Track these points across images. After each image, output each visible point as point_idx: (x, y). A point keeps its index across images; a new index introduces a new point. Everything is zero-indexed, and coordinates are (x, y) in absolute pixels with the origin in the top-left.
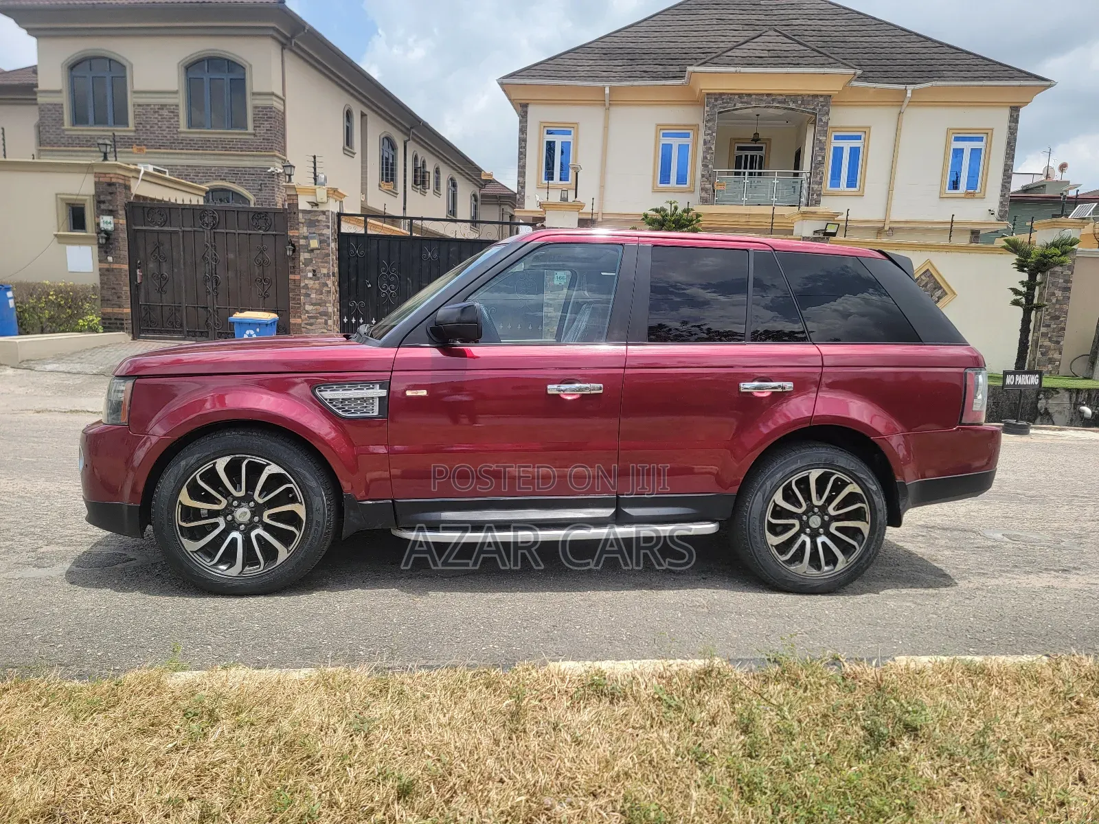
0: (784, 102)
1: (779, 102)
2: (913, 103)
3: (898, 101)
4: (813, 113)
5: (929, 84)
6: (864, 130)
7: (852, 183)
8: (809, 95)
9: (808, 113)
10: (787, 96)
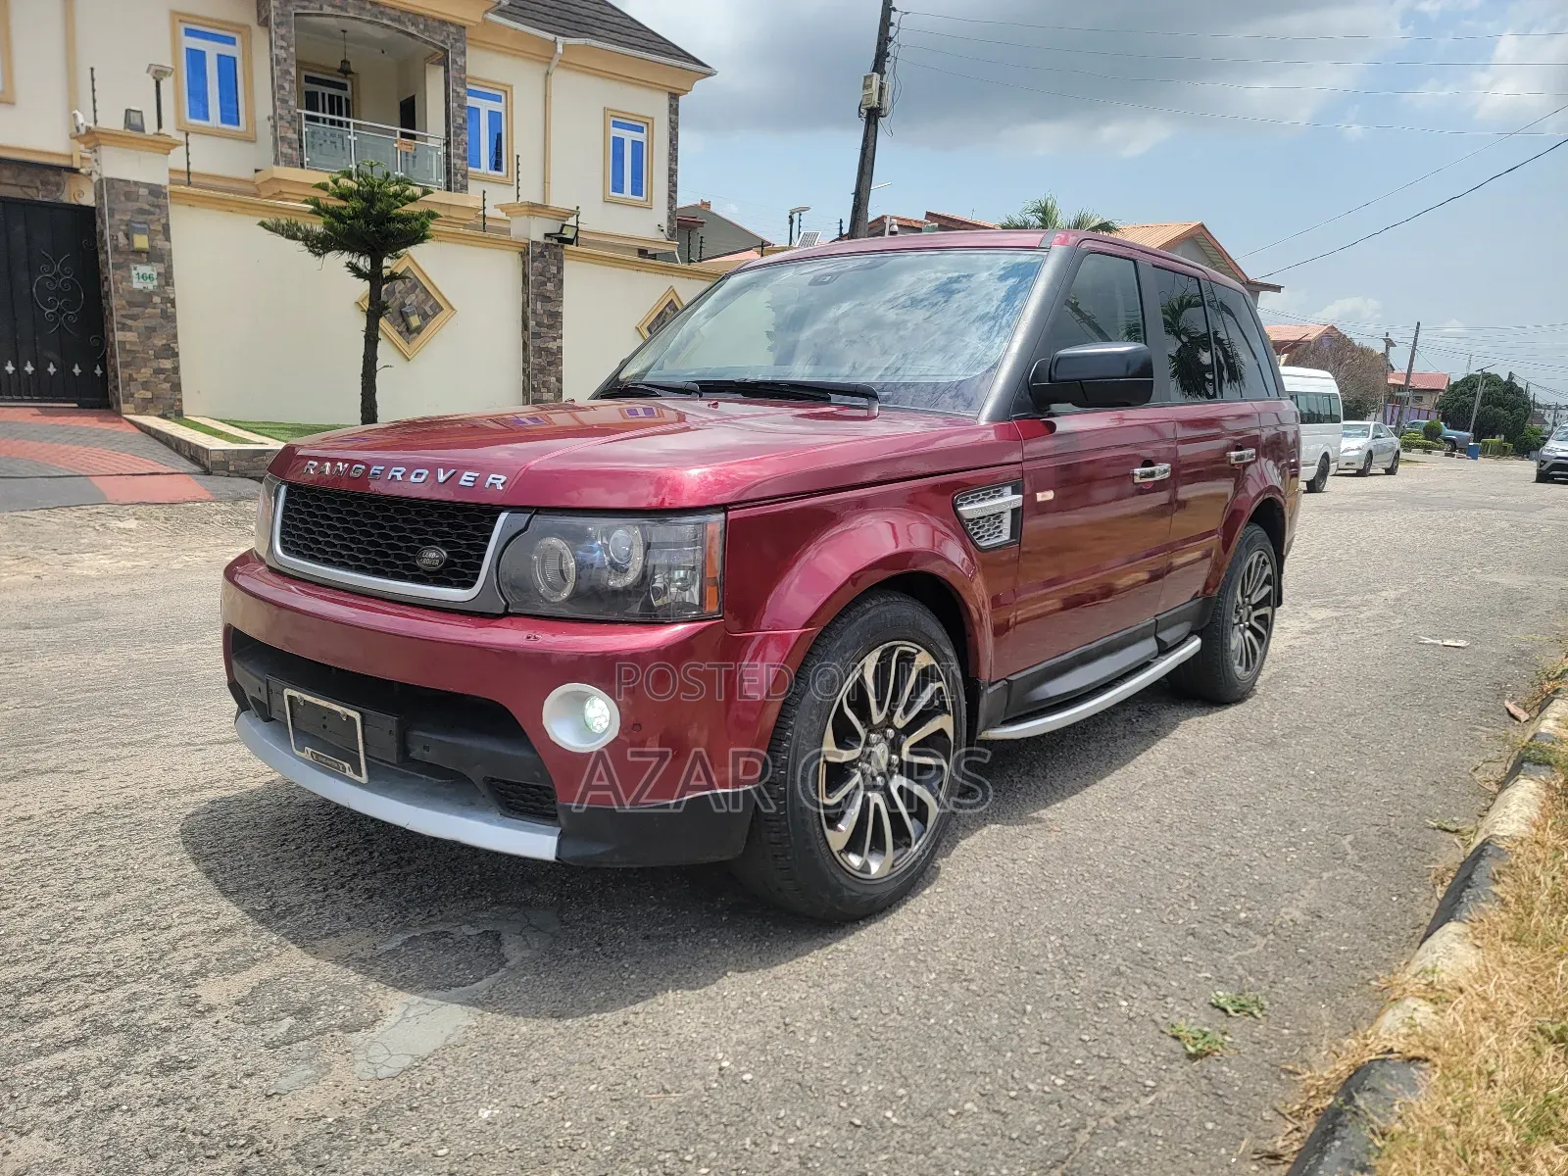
0: (398, 20)
1: (393, 20)
2: (565, 65)
3: (545, 57)
4: (442, 49)
5: (582, 41)
6: (505, 88)
7: (497, 165)
8: (434, 19)
9: (435, 46)
10: (402, 11)
